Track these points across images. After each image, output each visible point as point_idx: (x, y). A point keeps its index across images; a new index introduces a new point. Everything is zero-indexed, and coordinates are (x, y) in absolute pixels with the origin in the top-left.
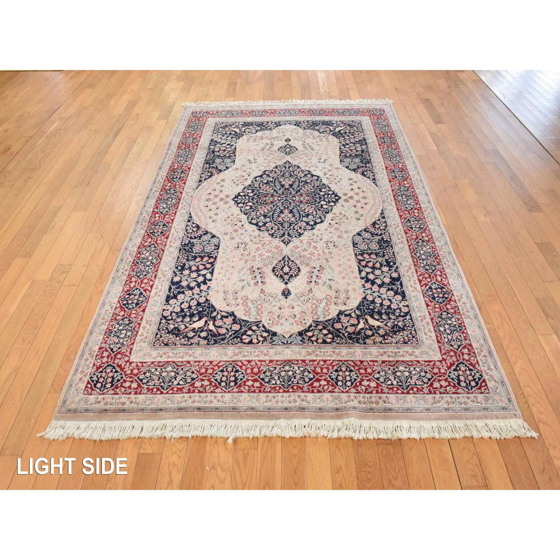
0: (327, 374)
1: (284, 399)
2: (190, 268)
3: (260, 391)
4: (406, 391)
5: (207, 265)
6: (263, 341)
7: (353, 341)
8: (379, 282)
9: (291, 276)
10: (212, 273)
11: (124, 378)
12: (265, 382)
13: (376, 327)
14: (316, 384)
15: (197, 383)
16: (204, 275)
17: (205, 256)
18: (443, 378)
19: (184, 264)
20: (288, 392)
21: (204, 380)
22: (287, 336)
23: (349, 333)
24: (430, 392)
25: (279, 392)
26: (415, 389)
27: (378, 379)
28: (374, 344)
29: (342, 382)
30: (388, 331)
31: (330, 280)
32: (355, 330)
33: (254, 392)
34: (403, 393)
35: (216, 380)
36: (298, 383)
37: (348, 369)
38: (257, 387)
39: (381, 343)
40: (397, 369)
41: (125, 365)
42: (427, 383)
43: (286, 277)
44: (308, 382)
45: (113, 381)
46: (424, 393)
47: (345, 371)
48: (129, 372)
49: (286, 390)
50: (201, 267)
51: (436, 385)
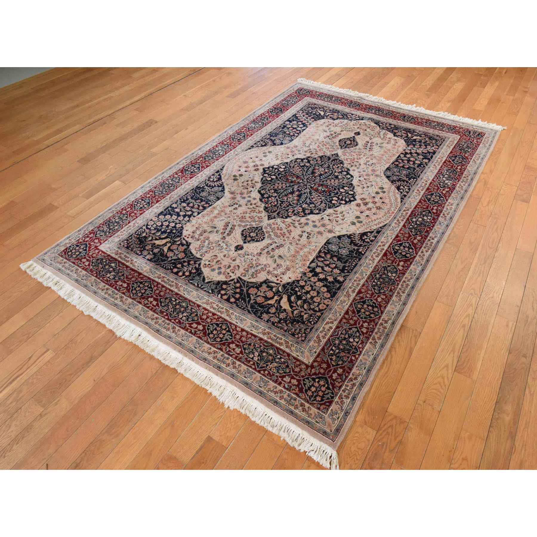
0: (208, 323)
1: (163, 324)
2: (188, 204)
3: (151, 310)
4: (258, 369)
5: (201, 207)
6: (186, 276)
7: (252, 311)
8: (322, 276)
9: (253, 240)
10: (199, 213)
11: (86, 256)
12: (161, 305)
13: (283, 309)
14: (195, 325)
15: (120, 282)
16: (193, 212)
17: (204, 201)
18: (297, 378)
19: (187, 199)
20: (170, 320)
21: (125, 282)
22: (206, 281)
23: (256, 303)
24: (276, 382)
25: (164, 317)
26: (266, 372)
27: (245, 349)
28: (267, 321)
29: (214, 335)
30: (288, 317)
31: (280, 256)
32: (263, 303)
33: (148, 307)
34: (255, 369)
35: (132, 287)
36: (181, 318)
37: (227, 329)
38: (153, 305)
39: (273, 324)
40: (266, 350)
41: (93, 249)
42: (280, 374)
43: (249, 239)
44: (189, 321)
45: (79, 255)
46: (271, 379)
47: (223, 329)
48: (90, 254)
49: (170, 318)
50: (196, 206)
51: (287, 379)
